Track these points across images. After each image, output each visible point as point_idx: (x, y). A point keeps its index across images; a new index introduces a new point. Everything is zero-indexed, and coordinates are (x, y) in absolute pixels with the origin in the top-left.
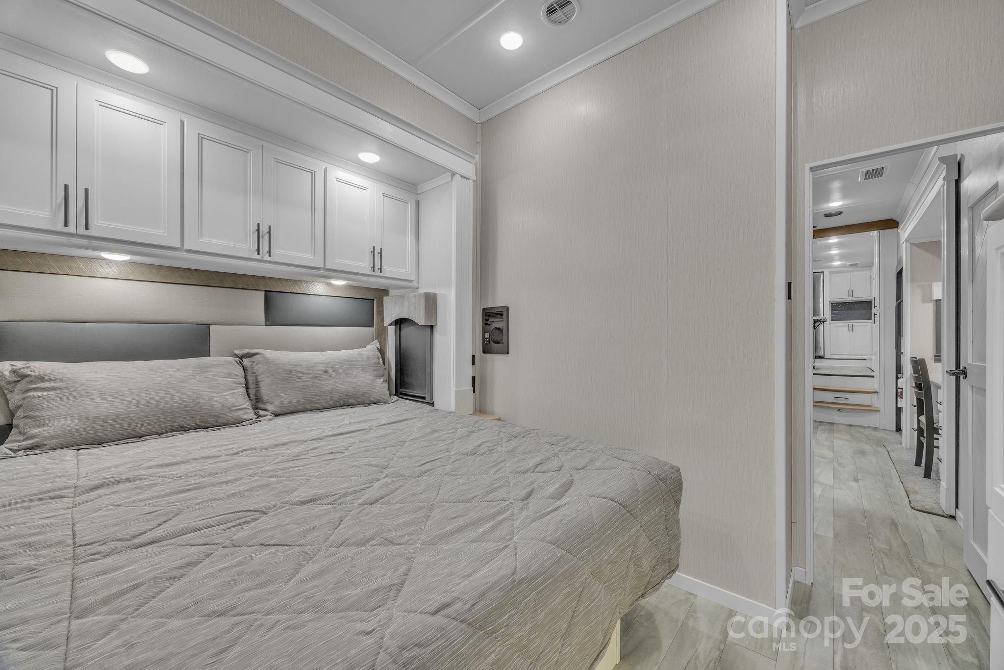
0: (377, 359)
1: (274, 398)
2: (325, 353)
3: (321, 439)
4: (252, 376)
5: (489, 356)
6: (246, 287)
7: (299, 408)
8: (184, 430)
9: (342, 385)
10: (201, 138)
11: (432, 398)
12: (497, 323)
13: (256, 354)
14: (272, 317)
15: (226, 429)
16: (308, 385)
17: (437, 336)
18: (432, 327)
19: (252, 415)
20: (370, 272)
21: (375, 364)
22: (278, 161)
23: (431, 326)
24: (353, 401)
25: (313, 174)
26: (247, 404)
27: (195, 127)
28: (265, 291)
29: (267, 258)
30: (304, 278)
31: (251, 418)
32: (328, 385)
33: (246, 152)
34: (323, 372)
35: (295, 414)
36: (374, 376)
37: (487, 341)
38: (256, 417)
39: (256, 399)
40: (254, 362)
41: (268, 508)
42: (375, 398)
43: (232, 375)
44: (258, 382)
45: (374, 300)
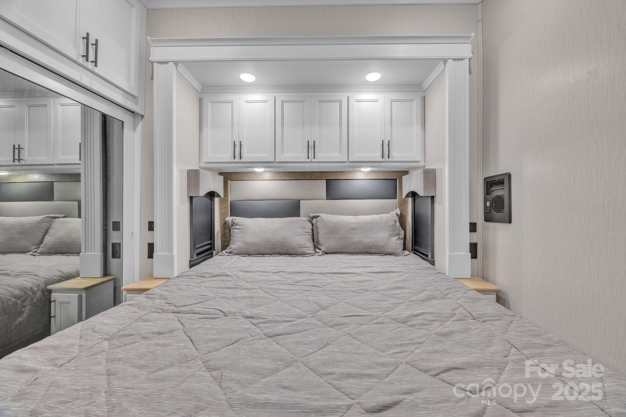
0: (393, 222)
1: (326, 243)
2: (358, 217)
3: (323, 274)
4: (316, 229)
5: (491, 224)
6: (316, 178)
7: (338, 250)
8: (281, 254)
9: (367, 239)
10: (283, 102)
11: (433, 257)
12: (498, 192)
13: (318, 216)
14: (331, 194)
15: (298, 257)
16: (344, 237)
17: (437, 206)
18: (433, 197)
19: (311, 251)
20: (380, 159)
21: (392, 226)
22: (320, 102)
23: (431, 196)
24: (373, 251)
25: (340, 102)
26: (310, 245)
27: (281, 97)
28: (326, 180)
29: (314, 160)
30: (351, 169)
31: (311, 253)
32: (356, 238)
33: (303, 102)
34: (353, 229)
35: (336, 254)
36: (390, 235)
37: (488, 210)
38: (315, 252)
39: (318, 242)
40: (318, 221)
41: (230, 312)
42: (389, 250)
43: (304, 228)
44: (318, 232)
45: (397, 179)
